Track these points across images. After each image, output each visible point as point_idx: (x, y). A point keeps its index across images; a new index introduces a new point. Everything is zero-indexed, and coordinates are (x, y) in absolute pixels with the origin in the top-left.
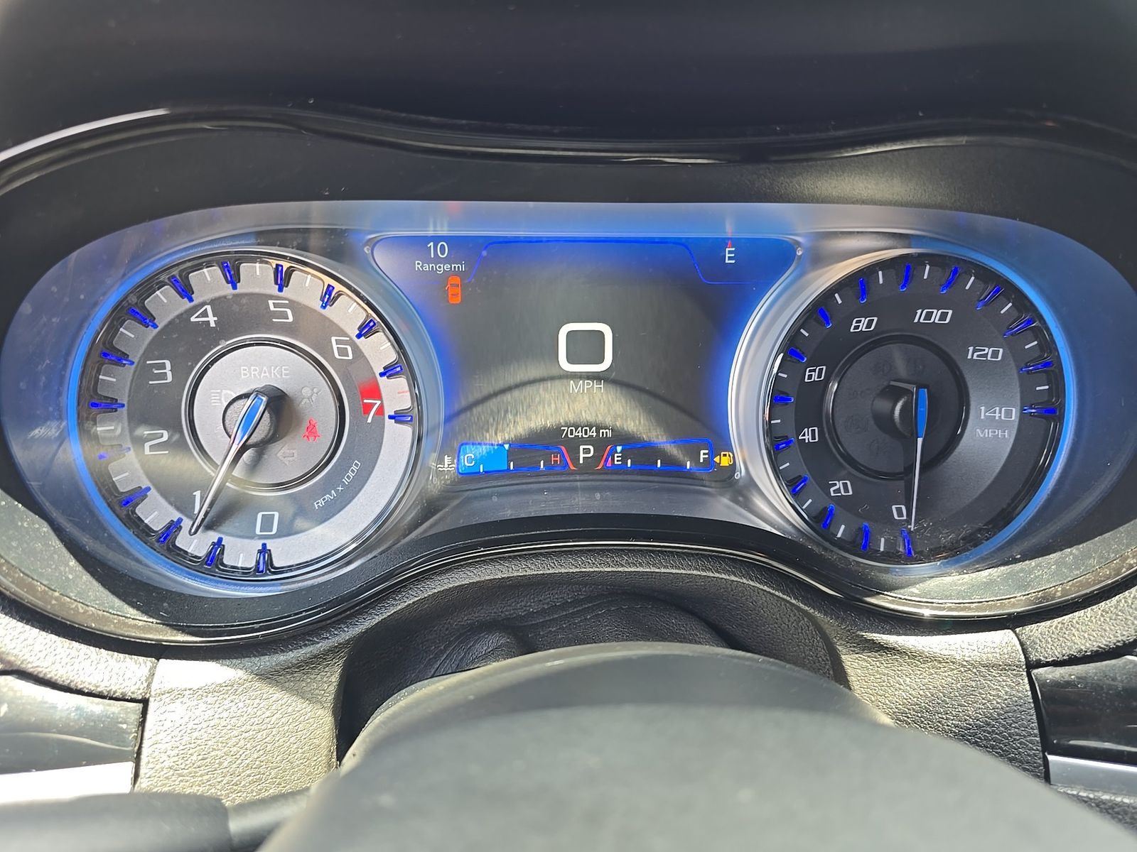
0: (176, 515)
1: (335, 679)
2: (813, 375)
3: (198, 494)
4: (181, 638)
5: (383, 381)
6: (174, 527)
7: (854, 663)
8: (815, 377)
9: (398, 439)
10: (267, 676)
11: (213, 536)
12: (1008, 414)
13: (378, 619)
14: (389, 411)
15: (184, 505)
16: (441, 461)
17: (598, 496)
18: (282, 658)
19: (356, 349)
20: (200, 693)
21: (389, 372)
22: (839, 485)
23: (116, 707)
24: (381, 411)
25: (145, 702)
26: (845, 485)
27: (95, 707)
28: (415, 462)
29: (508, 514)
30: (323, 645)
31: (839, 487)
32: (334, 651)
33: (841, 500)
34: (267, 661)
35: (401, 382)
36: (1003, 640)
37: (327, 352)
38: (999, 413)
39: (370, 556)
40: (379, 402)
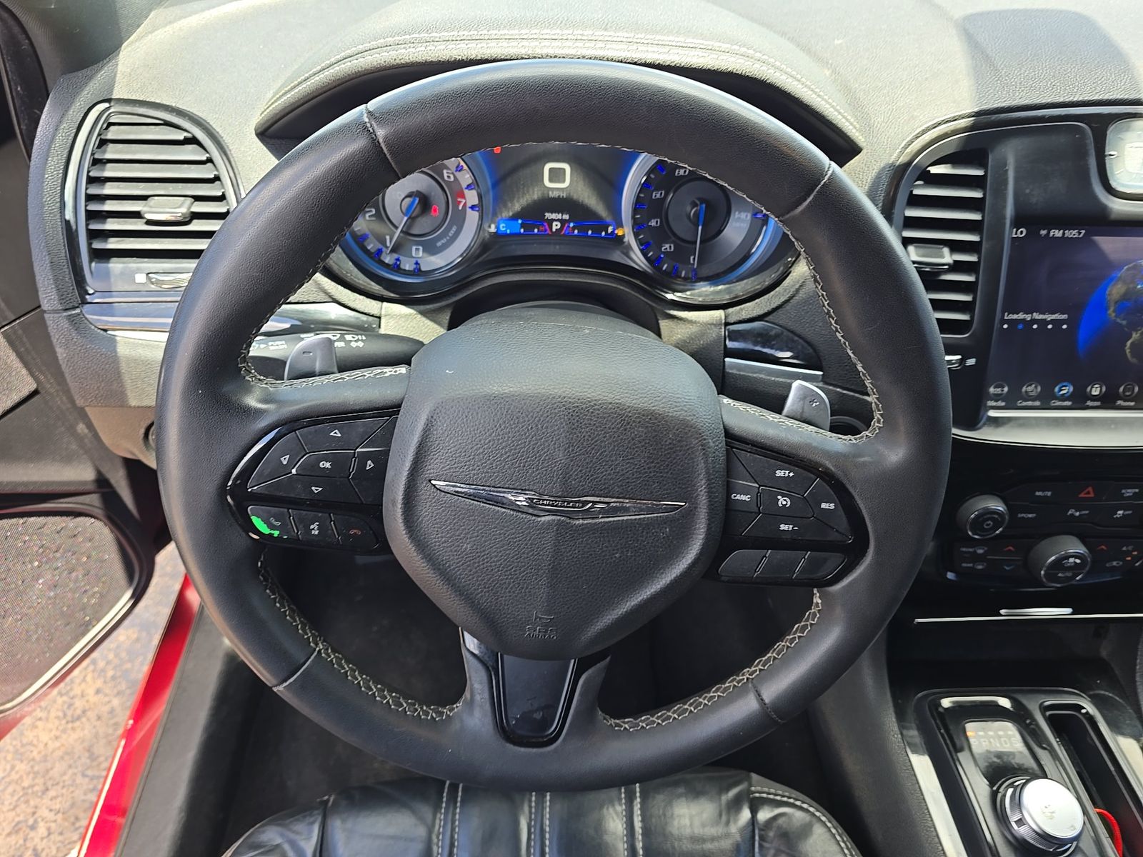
0: (380, 246)
1: (448, 318)
2: (657, 195)
3: (388, 237)
4: (392, 295)
5: (466, 192)
6: (380, 252)
7: (664, 324)
8: (658, 196)
9: (472, 218)
10: (423, 313)
11: (396, 256)
12: (747, 216)
13: (465, 294)
14: (469, 204)
15: (383, 242)
16: (490, 227)
17: (558, 247)
18: (428, 307)
19: (455, 177)
20: (401, 316)
21: (469, 187)
22: (667, 246)
23: (371, 318)
24: (465, 204)
25: (380, 318)
26: (670, 247)
27: (364, 318)
28: (480, 227)
29: (519, 253)
30: (443, 303)
31: (667, 247)
32: (447, 306)
33: (666, 253)
34: (422, 308)
35: (474, 193)
36: (719, 314)
37: (442, 177)
38: (743, 215)
39: (462, 268)
40: (464, 201)
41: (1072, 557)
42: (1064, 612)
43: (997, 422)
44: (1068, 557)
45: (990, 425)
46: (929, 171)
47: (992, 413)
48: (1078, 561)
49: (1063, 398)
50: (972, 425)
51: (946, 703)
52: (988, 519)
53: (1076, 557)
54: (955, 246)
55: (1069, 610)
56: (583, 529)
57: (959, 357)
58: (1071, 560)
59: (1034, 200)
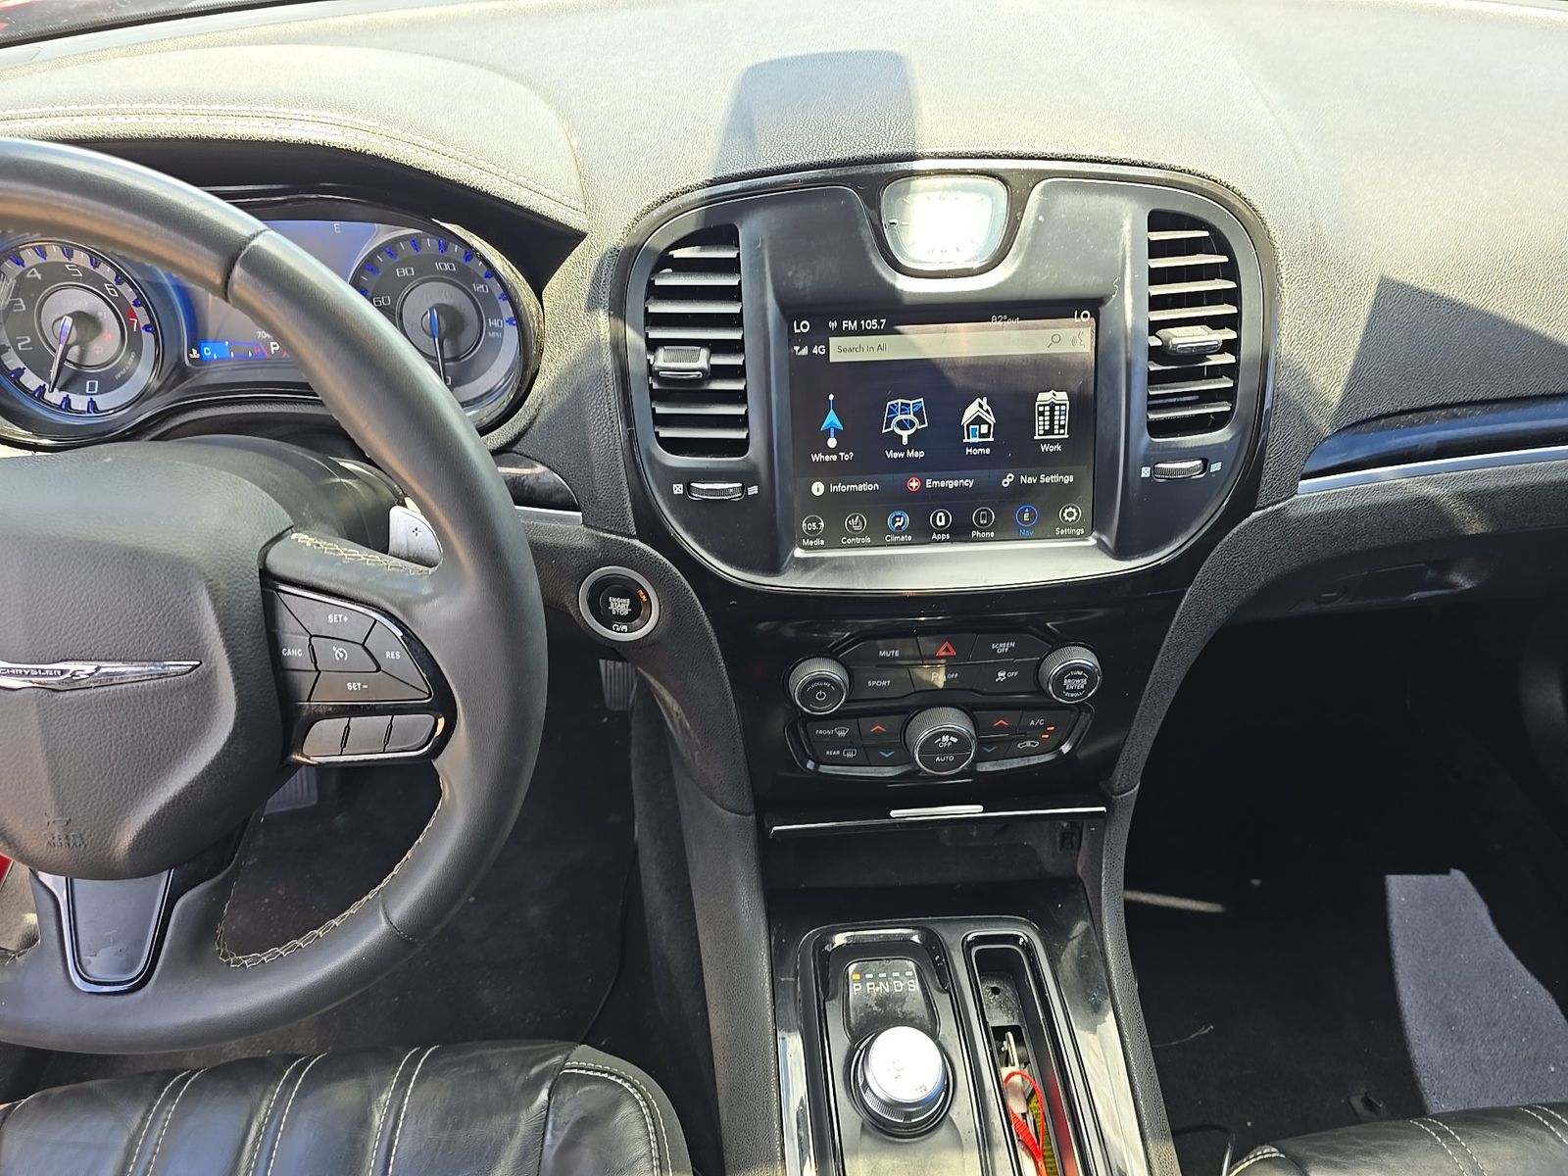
0: (41, 382)
2: (379, 302)
5: (135, 309)
6: (41, 388)
8: (382, 303)
11: (63, 394)
12: (500, 324)
14: (141, 325)
15: (46, 377)
19: (118, 291)
21: (136, 303)
24: (138, 324)
35: (143, 310)
37: (105, 292)
40: (137, 319)
41: (945, 733)
42: (975, 810)
43: (806, 565)
44: (940, 735)
45: (797, 569)
46: (672, 256)
47: (799, 553)
48: (955, 740)
49: (899, 531)
50: (774, 569)
51: (840, 939)
52: (818, 689)
53: (951, 734)
54: (716, 347)
55: (980, 808)
56: (71, 703)
57: (739, 485)
58: (945, 738)
59: (800, 285)
